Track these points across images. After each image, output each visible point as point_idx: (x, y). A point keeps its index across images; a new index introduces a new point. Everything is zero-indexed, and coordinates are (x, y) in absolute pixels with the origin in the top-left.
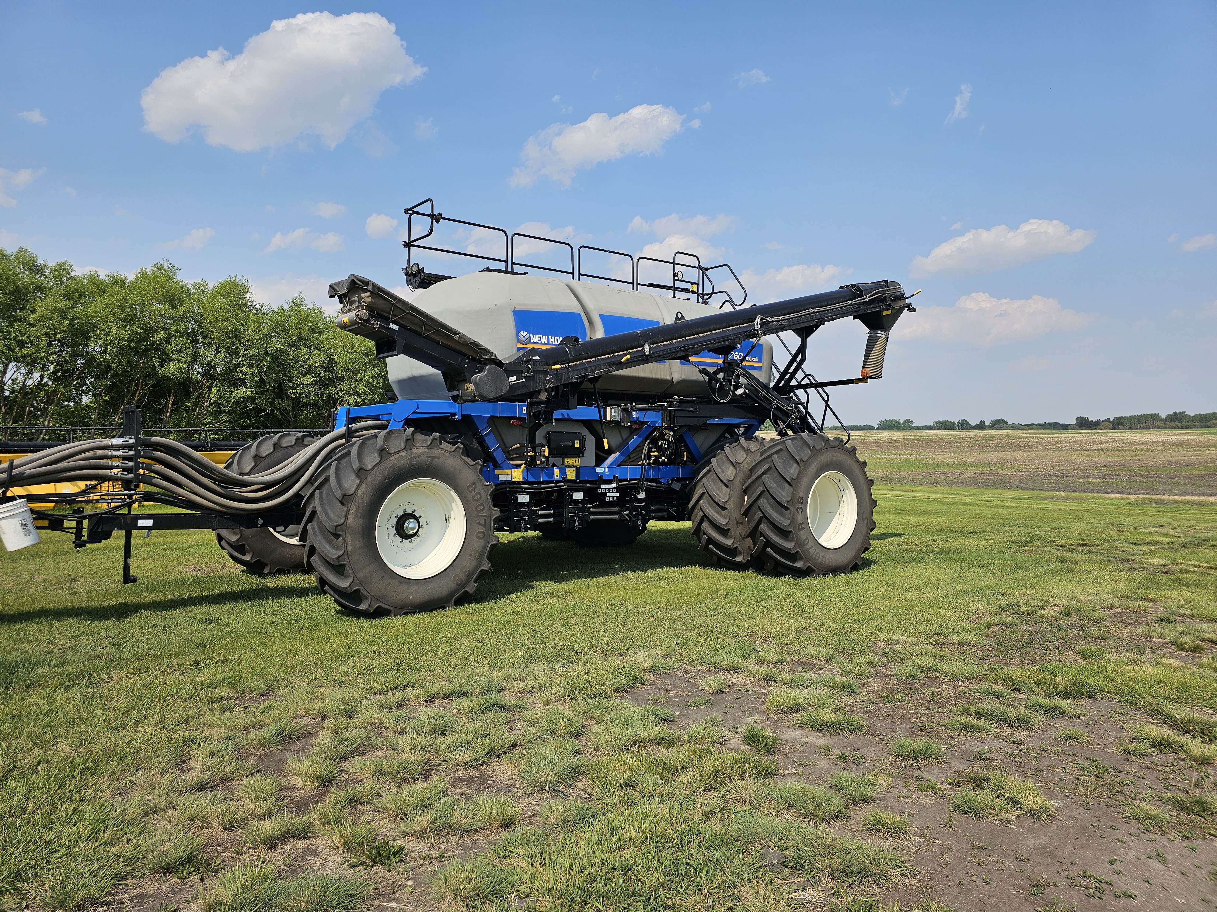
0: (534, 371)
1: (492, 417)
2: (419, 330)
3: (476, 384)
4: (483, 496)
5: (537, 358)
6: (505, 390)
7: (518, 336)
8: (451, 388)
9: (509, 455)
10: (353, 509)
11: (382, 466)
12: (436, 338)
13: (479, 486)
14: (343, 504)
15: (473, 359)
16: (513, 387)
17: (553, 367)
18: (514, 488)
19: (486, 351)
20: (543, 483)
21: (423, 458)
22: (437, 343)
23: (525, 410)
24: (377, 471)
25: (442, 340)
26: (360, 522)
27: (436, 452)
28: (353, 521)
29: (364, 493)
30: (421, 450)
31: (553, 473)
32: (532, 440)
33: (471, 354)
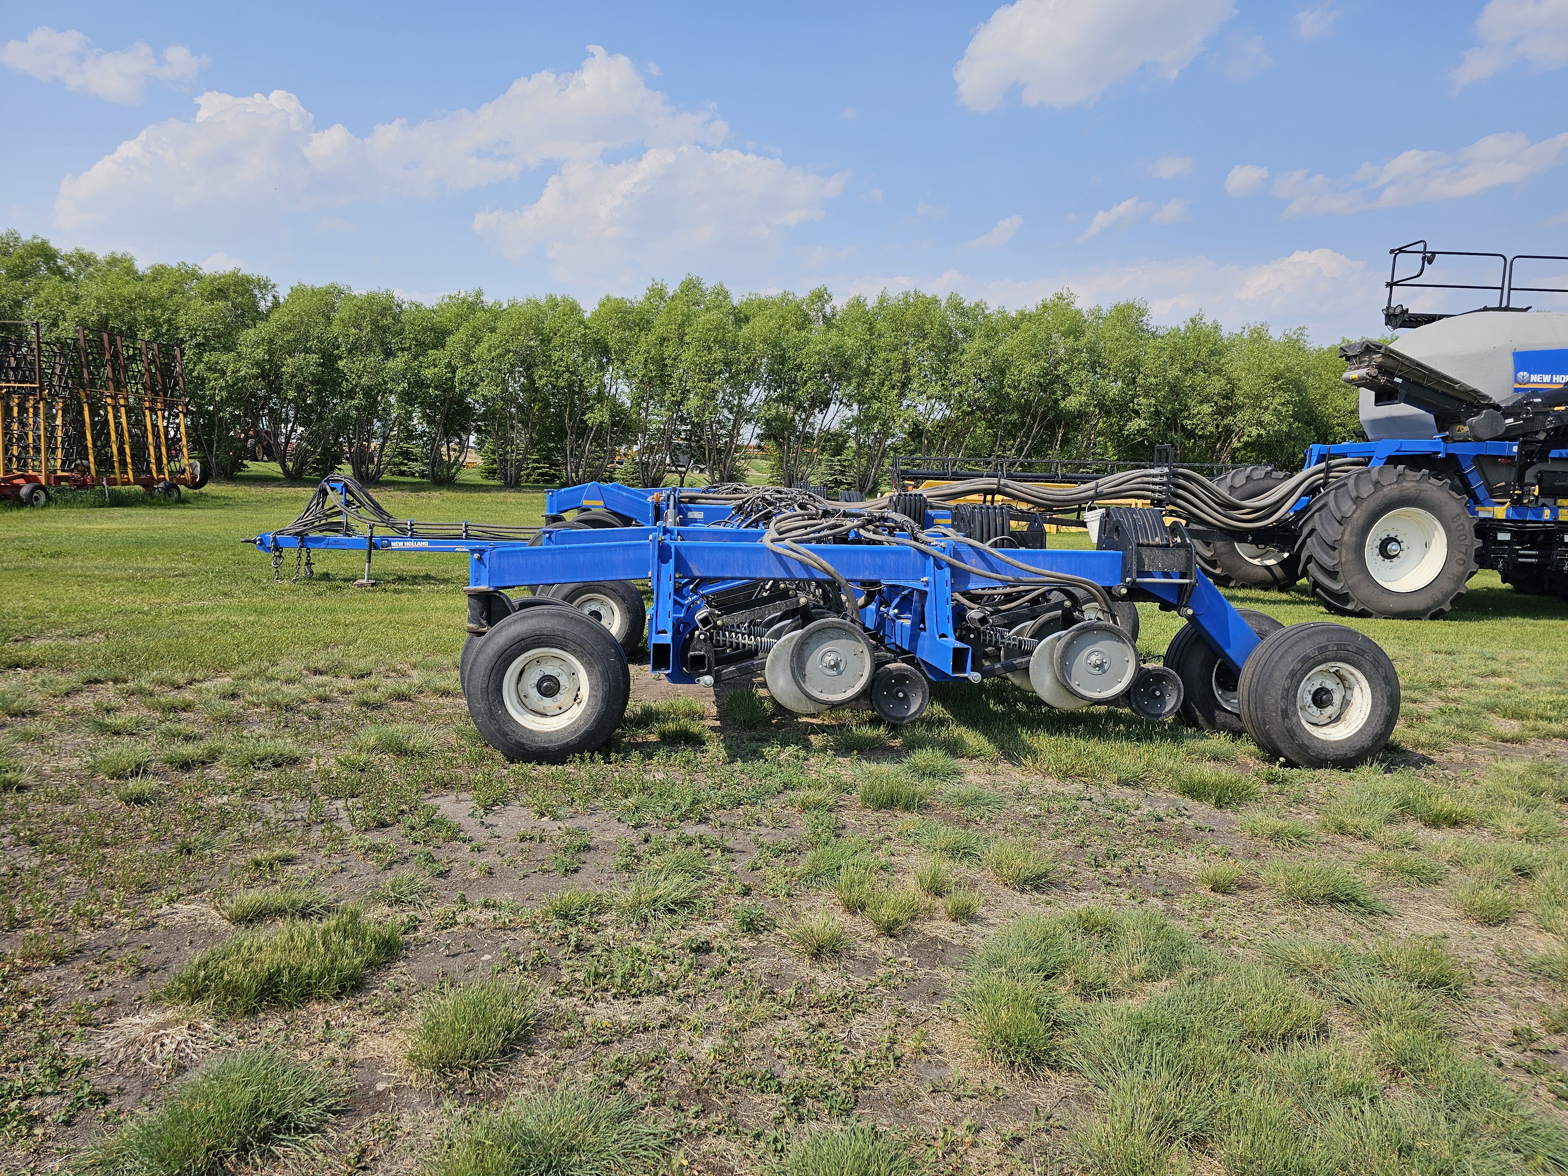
0: (1535, 414)
1: (1477, 456)
2: (1420, 381)
3: (1470, 427)
4: (1467, 527)
5: (1539, 400)
6: (1501, 432)
7: (1516, 376)
8: (1441, 430)
9: (1492, 492)
10: (1349, 529)
11: (1376, 495)
12: (1436, 387)
13: (1463, 519)
14: (1341, 524)
15: (1471, 404)
16: (1510, 428)
17: (1556, 409)
18: (1495, 525)
19: (1485, 397)
20: (1529, 522)
21: (1413, 490)
22: (1437, 391)
23: (1515, 449)
24: (1371, 499)
25: (1441, 389)
26: (1354, 539)
27: (1425, 486)
28: (1348, 538)
29: (1359, 517)
30: (1411, 484)
31: (1543, 513)
32: (1520, 479)
33: (1468, 399)
